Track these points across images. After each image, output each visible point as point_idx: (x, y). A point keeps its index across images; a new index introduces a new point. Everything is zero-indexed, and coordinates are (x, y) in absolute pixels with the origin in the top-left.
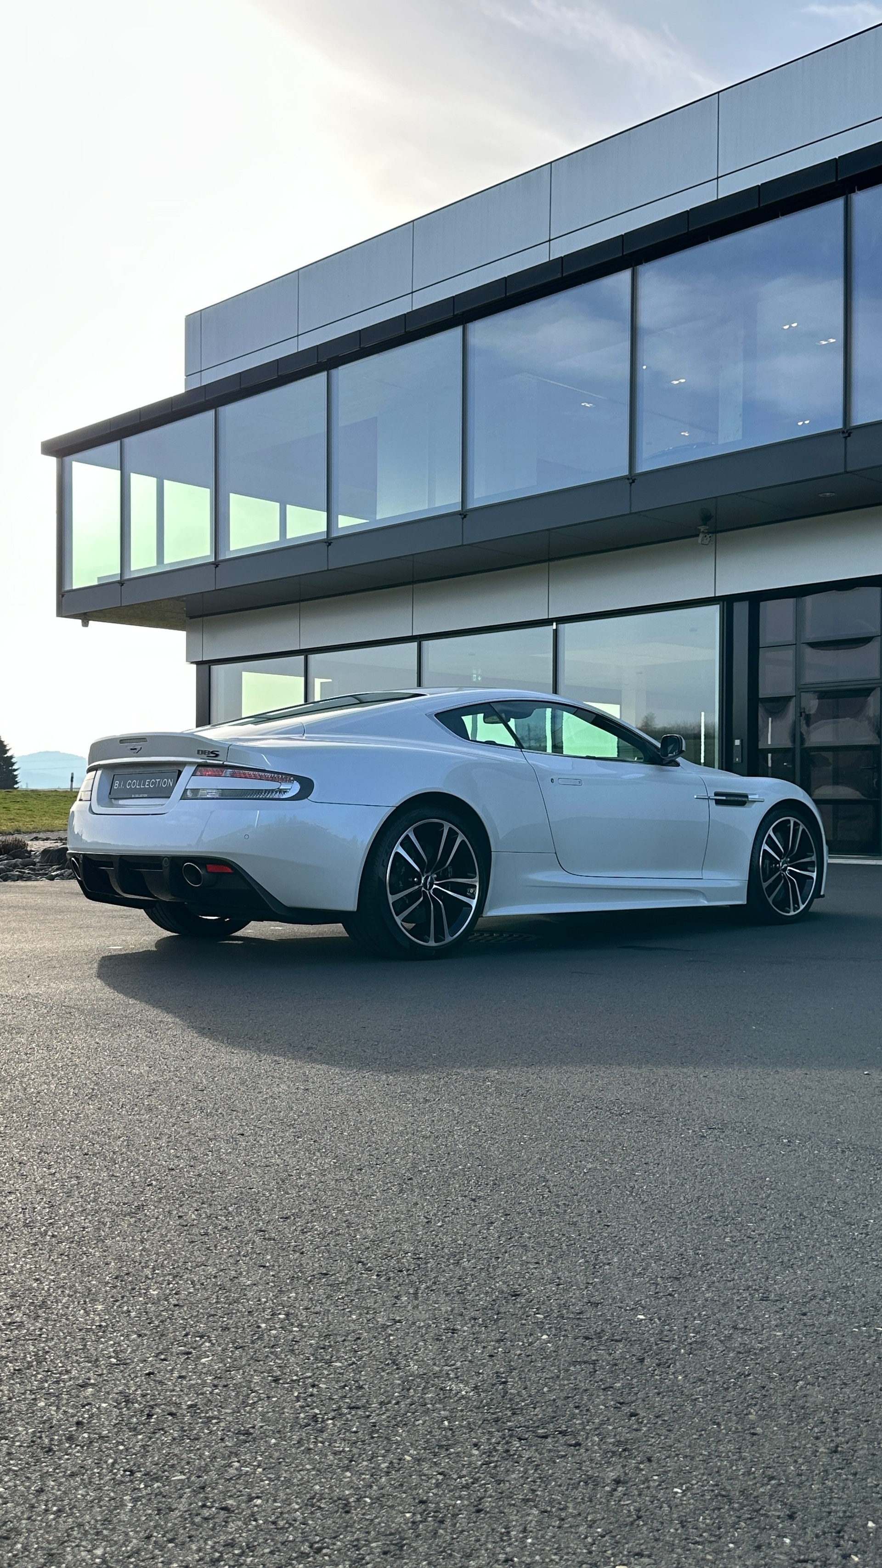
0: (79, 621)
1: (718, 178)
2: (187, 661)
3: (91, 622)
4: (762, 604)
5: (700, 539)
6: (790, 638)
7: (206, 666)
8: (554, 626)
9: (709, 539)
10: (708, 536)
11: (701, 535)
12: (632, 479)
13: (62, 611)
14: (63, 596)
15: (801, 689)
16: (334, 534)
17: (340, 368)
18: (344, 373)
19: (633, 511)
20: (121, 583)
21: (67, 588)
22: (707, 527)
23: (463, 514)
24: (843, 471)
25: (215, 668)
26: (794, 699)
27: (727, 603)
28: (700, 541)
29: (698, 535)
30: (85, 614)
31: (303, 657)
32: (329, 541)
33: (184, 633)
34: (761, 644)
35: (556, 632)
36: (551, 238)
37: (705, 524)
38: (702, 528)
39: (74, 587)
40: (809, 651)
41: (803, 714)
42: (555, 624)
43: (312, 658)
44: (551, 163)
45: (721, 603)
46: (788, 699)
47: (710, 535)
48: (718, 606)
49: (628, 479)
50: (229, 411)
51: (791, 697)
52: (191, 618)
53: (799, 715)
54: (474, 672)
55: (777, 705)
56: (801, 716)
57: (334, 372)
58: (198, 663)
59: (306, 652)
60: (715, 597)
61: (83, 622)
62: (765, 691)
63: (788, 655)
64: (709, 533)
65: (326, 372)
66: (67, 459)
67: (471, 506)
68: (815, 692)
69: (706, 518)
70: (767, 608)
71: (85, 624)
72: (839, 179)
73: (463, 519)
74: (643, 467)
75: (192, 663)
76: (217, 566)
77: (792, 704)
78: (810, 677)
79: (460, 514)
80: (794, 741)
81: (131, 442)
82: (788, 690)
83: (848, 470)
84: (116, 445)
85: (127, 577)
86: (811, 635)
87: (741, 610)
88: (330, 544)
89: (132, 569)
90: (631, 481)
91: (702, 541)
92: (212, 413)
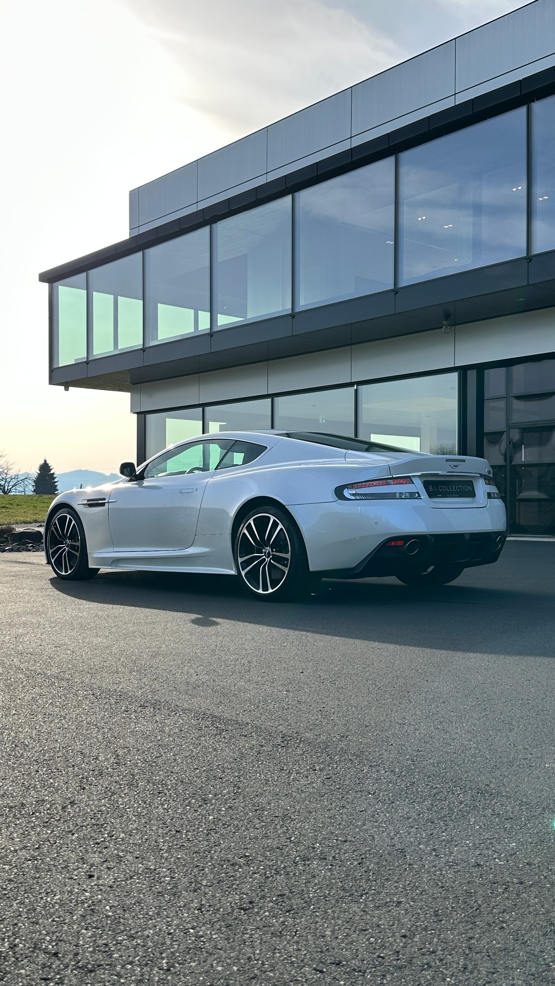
0: (63, 387)
1: (455, 94)
2: (131, 412)
3: (70, 388)
4: (486, 371)
5: (443, 329)
6: (503, 393)
7: (143, 415)
8: (355, 387)
9: (449, 329)
10: (449, 327)
11: (444, 327)
12: (396, 291)
13: (52, 381)
14: (53, 371)
15: (510, 426)
16: (215, 330)
17: (218, 223)
18: (222, 226)
19: (396, 312)
20: (87, 363)
21: (55, 366)
22: (448, 322)
23: (293, 315)
24: (526, 284)
25: (149, 417)
26: (505, 433)
27: (463, 371)
28: (443, 331)
29: (442, 328)
30: (67, 382)
31: (201, 408)
32: (211, 334)
33: (129, 394)
34: (485, 399)
35: (356, 391)
36: (352, 136)
37: (447, 320)
38: (445, 322)
39: (60, 366)
40: (515, 401)
41: (511, 443)
42: (355, 386)
43: (208, 409)
44: (352, 87)
45: (459, 371)
46: (502, 433)
47: (450, 327)
48: (457, 373)
49: (393, 291)
50: (152, 252)
51: (504, 432)
52: (134, 384)
53: (509, 443)
54: (321, 417)
55: (496, 437)
56: (510, 444)
57: (214, 226)
58: (138, 413)
59: (203, 406)
60: (455, 367)
61: (65, 388)
62: (487, 429)
63: (502, 404)
64: (449, 326)
65: (209, 226)
66: (55, 284)
67: (297, 310)
68: (519, 428)
69: (447, 316)
70: (490, 374)
71: (67, 389)
72: (522, 93)
73: (292, 318)
74: (403, 283)
75: (134, 413)
76: (144, 351)
77: (504, 436)
78: (516, 418)
79: (291, 316)
80: (505, 460)
81: (93, 273)
82: (502, 427)
83: (530, 283)
84: (84, 275)
85: (91, 359)
86: (516, 391)
87: (472, 375)
88: (212, 336)
89: (94, 354)
90: (395, 293)
91: (445, 330)
92: (140, 254)
